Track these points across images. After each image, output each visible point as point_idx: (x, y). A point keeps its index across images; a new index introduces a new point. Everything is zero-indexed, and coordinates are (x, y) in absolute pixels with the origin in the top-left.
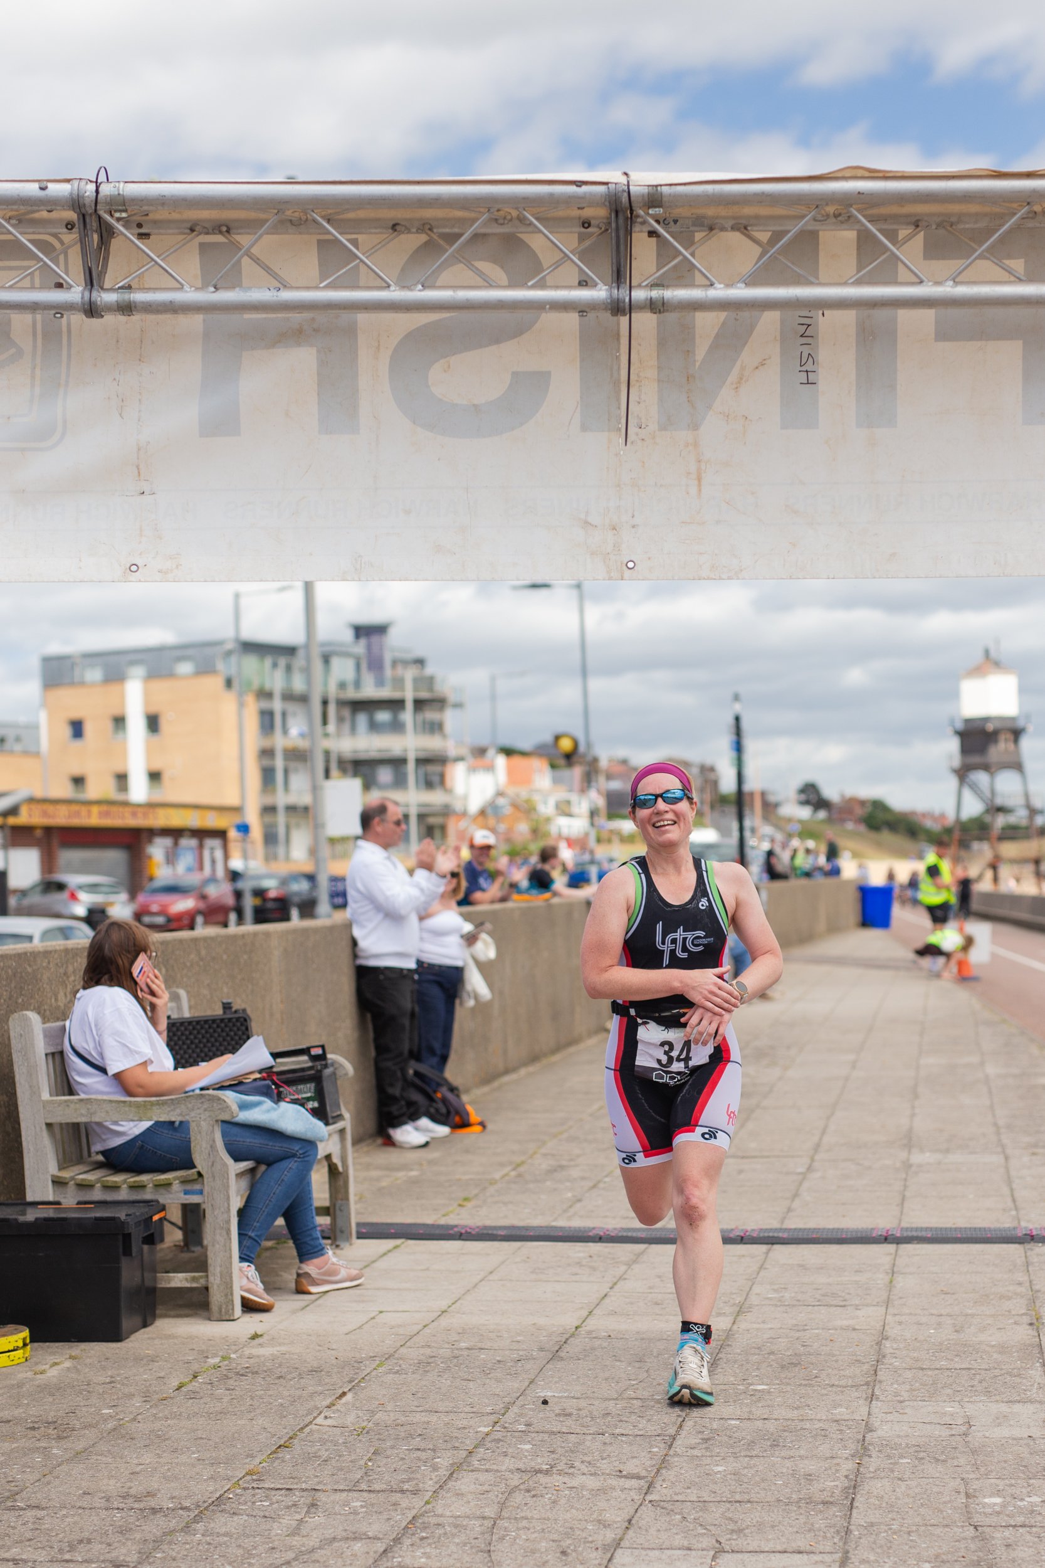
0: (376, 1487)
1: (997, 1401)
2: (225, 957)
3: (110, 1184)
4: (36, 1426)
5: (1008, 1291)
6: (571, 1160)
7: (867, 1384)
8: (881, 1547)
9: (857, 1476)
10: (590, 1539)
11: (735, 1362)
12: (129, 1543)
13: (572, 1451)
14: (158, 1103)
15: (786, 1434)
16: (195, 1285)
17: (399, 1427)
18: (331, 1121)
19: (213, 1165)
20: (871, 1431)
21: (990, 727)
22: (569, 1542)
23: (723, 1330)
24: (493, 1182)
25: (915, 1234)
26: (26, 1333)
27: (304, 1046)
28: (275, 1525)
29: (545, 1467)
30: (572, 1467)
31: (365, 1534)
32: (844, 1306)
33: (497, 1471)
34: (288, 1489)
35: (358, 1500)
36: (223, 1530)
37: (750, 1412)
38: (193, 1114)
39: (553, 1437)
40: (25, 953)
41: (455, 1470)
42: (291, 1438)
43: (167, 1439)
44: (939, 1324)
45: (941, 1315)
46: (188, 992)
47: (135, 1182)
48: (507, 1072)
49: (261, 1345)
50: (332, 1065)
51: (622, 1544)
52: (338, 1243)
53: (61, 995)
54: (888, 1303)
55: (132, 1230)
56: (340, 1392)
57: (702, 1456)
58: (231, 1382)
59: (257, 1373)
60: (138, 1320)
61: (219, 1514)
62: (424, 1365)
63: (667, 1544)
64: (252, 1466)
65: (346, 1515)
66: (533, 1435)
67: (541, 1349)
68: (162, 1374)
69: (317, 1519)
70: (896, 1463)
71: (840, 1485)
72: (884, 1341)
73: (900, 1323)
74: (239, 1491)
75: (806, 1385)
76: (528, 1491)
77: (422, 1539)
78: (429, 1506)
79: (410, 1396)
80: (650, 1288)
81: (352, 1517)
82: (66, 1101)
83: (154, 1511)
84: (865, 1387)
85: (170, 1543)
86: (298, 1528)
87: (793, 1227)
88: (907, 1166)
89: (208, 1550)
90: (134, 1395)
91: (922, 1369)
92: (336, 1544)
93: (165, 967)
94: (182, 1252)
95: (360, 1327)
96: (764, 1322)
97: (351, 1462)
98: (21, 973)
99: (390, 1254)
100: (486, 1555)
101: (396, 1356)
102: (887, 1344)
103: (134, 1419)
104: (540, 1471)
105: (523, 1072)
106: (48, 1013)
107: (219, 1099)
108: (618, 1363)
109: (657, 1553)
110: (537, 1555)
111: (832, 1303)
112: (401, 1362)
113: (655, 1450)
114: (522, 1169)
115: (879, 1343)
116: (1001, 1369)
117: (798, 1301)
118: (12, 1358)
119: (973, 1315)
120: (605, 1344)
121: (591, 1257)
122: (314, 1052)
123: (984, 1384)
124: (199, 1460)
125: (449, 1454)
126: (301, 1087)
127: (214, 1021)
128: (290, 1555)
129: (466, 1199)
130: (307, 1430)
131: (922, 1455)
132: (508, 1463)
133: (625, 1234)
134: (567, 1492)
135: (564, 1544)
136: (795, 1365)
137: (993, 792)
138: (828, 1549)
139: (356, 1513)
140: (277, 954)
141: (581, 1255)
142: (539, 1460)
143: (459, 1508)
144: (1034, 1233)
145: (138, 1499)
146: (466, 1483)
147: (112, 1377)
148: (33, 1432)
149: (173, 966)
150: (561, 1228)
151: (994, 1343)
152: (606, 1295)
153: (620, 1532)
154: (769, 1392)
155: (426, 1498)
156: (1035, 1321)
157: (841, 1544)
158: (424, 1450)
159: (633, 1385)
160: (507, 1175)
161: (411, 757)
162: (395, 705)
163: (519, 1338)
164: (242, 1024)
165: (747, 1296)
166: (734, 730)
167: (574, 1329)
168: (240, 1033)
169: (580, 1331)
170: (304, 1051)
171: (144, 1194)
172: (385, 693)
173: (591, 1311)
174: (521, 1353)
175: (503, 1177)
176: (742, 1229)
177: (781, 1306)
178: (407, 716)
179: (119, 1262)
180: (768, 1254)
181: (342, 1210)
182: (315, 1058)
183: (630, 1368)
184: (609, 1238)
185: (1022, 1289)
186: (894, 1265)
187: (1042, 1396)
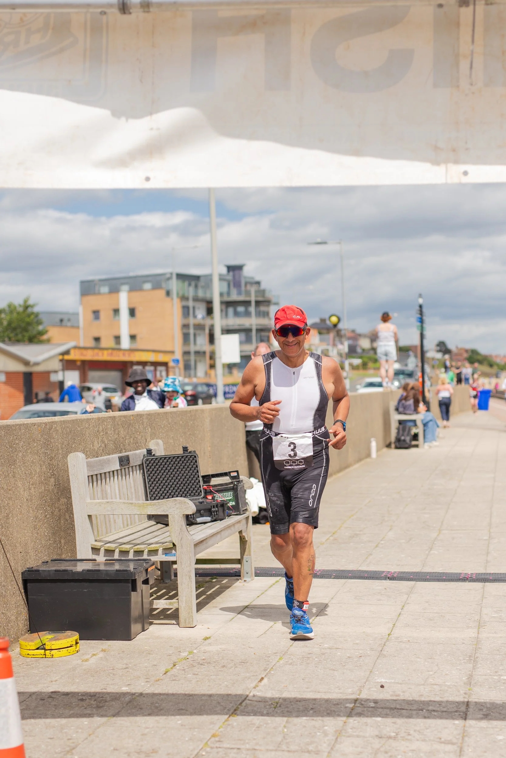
0: (293, 747)
3: (123, 550)
4: (84, 698)
6: (361, 531)
14: (150, 505)
16: (171, 607)
17: (298, 703)
18: (242, 513)
19: (181, 539)
23: (473, 638)
24: (322, 544)
26: (76, 636)
27: (227, 471)
29: (393, 734)
30: (409, 735)
33: (364, 737)
34: (239, 749)
38: (170, 511)
39: (392, 711)
40: (77, 420)
41: (339, 734)
42: (235, 710)
43: (161, 710)
46: (163, 442)
47: (137, 548)
49: (210, 644)
50: (242, 481)
52: (245, 579)
53: (96, 443)
55: (137, 576)
56: (261, 677)
57: (487, 728)
58: (195, 669)
59: (210, 663)
60: (140, 626)
64: (214, 731)
66: (380, 710)
67: (372, 649)
68: (155, 663)
74: (208, 749)
79: (302, 681)
80: (424, 609)
82: (99, 503)
87: (492, 572)
90: (140, 677)
93: (150, 427)
95: (265, 633)
96: (495, 633)
97: (275, 728)
98: (74, 430)
99: (274, 586)
101: (289, 653)
103: (141, 694)
104: (390, 737)
106: (88, 453)
107: (185, 503)
108: (419, 660)
112: (292, 657)
118: (69, 651)
120: (408, 646)
121: (385, 589)
122: (233, 474)
124: (182, 725)
126: (225, 494)
127: (178, 457)
130: (244, 704)
132: (369, 731)
133: (402, 575)
134: (410, 754)
140: (208, 421)
141: (380, 588)
146: (347, 745)
147: (127, 664)
148: (82, 703)
149: (155, 427)
150: (365, 571)
152: (400, 614)
159: (431, 675)
160: (328, 539)
161: (254, 328)
162: (247, 303)
163: (357, 642)
164: (193, 459)
165: (480, 615)
166: (419, 312)
167: (387, 636)
168: (192, 464)
169: (391, 637)
170: (225, 474)
171: (143, 555)
172: (242, 298)
173: (394, 624)
174: (361, 652)
175: (326, 541)
176: (466, 573)
177: (502, 622)
178: (252, 309)
179: (130, 595)
180: (484, 589)
181: (247, 561)
182: (233, 478)
183: (426, 663)
184: (394, 578)
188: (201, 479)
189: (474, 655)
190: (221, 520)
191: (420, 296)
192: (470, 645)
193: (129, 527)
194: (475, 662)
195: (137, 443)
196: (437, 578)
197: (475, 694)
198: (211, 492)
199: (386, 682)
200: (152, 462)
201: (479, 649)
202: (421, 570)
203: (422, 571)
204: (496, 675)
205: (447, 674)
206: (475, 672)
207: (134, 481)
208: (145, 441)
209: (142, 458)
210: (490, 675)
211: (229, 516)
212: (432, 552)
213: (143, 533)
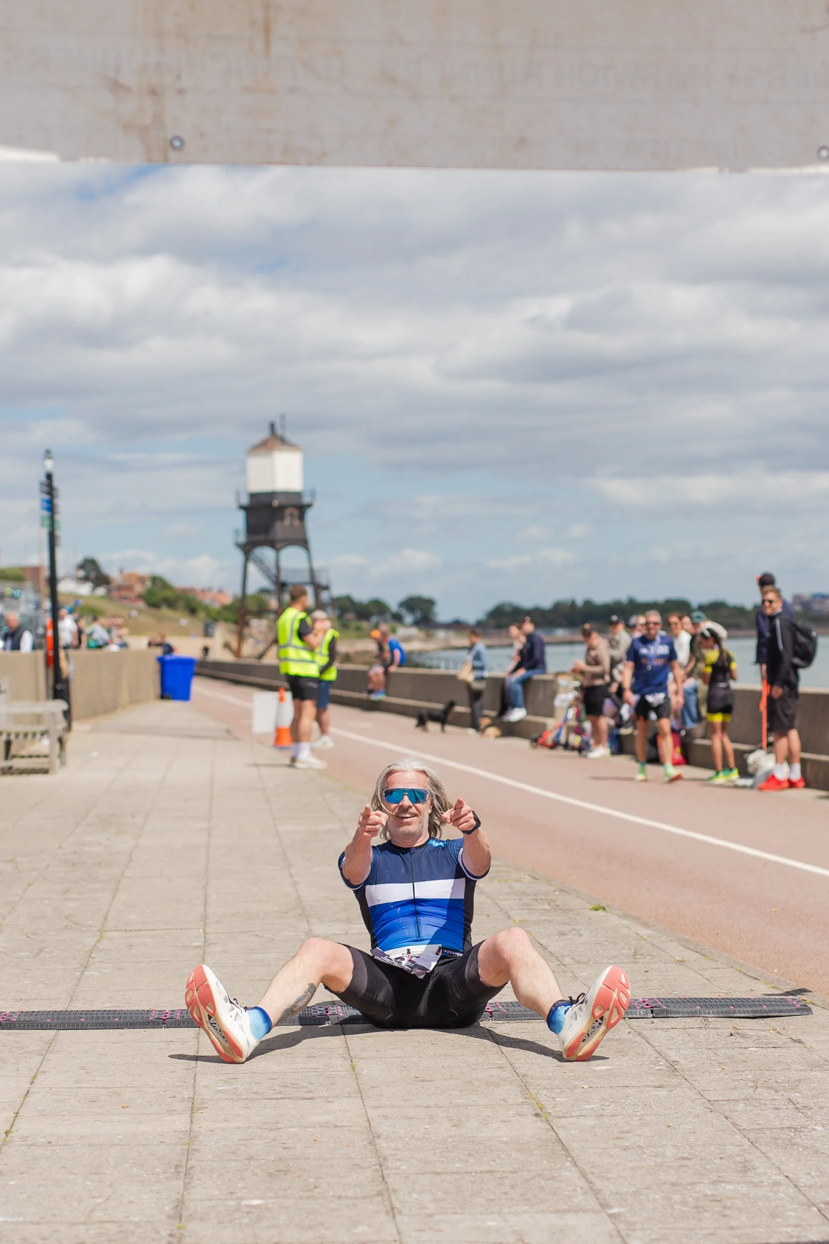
1: (543, 1211)
5: (493, 1076)
7: (380, 1193)
11: (212, 1170)
21: (276, 503)
23: (182, 1131)
32: (312, 1099)
37: (254, 1235)
44: (431, 1117)
45: (429, 1107)
54: (360, 1093)
72: (376, 1140)
73: (386, 1117)
75: (307, 1198)
80: (77, 1082)
84: (379, 1198)
91: (438, 1174)
96: (226, 1120)
102: (382, 1143)
108: (72, 1177)
111: (297, 1095)
115: (372, 1143)
116: (530, 1171)
117: (257, 1093)
119: (465, 1106)
120: (48, 1153)
123: (518, 1190)
133: (27, 1019)
136: (286, 1172)
137: (278, 568)
151: (505, 1139)
152: (28, 1093)
154: (267, 1208)
156: (539, 1111)
159: (99, 1205)
165: (194, 1089)
166: (46, 489)
167: (4, 1136)
169: (12, 1137)
173: (16, 1112)
176: (160, 1011)
177: (238, 1099)
180: (198, 1039)
183: (88, 1183)
184: (11, 1024)
185: (504, 1074)
186: (348, 1048)
187: (592, 1203)
189: (184, 1164)
191: (48, 454)
192: (176, 1145)
194: (188, 1177)
196: (102, 1021)
197: (190, 1236)
199: (7, 1222)
201: (195, 1152)
202: (68, 1007)
203: (68, 1010)
204: (231, 1199)
205: (131, 1202)
206: (189, 1194)
210: (220, 1199)
212: (87, 973)
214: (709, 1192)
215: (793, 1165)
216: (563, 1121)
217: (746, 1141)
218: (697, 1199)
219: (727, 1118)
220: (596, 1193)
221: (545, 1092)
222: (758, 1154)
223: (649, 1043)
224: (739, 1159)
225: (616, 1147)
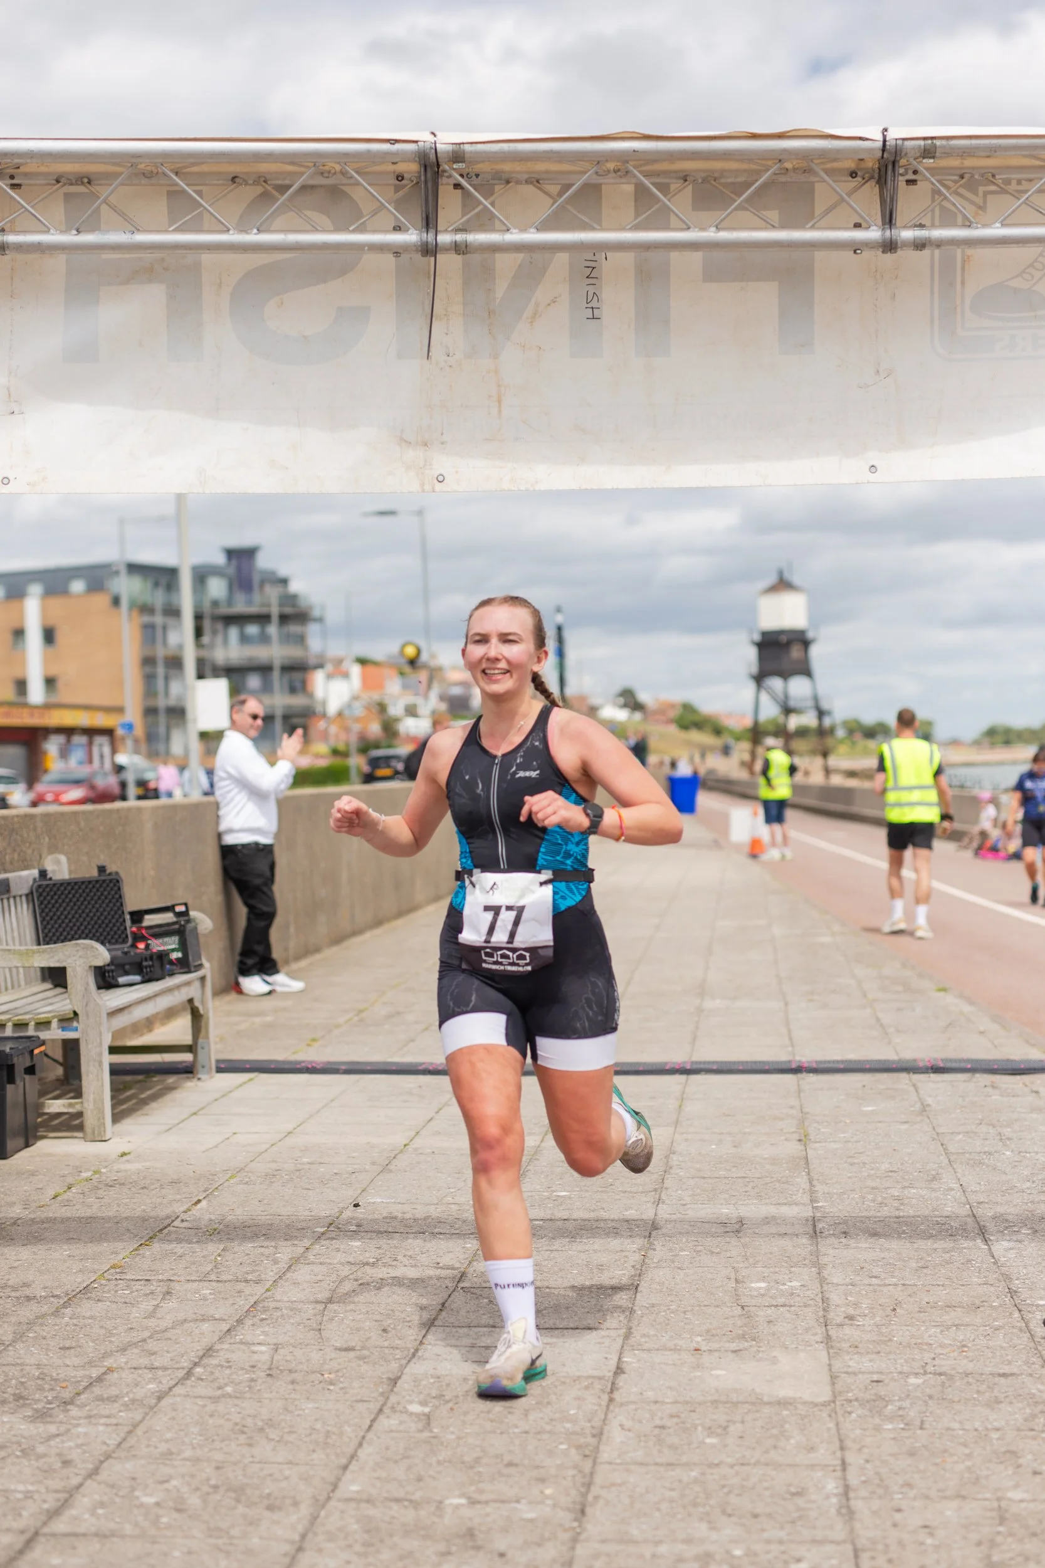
0: (224, 1277)
1: (766, 1204)
2: (101, 828)
5: (782, 1113)
7: (655, 1190)
8: (660, 1324)
9: (642, 1266)
10: (408, 1319)
11: (542, 1172)
12: (6, 1325)
13: (396, 1247)
14: (39, 952)
15: (583, 1232)
16: (71, 1110)
17: (246, 1227)
18: (193, 969)
19: (87, 1005)
20: (657, 1229)
21: (784, 639)
22: (389, 1321)
24: (338, 1026)
25: (702, 1066)
27: (169, 904)
28: (134, 1310)
29: (372, 1260)
30: (395, 1260)
31: (212, 1316)
33: (330, 1264)
34: (147, 1280)
35: (207, 1288)
36: (88, 1314)
37: (552, 1214)
38: (69, 961)
39: (379, 1234)
41: (293, 1263)
42: (151, 1238)
43: (41, 1240)
44: (720, 1141)
45: (722, 1133)
46: (68, 859)
47: (19, 1020)
48: (355, 933)
49: (128, 1161)
50: (194, 920)
51: (436, 1323)
52: (199, 1076)
54: (677, 1123)
55: (15, 1060)
56: (196, 1199)
58: (100, 1192)
59: (123, 1184)
60: (21, 1141)
61: (85, 1301)
62: (270, 1177)
63: (475, 1323)
64: (116, 1262)
65: (196, 1301)
66: (363, 1234)
67: (373, 1163)
68: (40, 1186)
69: (171, 1304)
70: (676, 1255)
71: (627, 1273)
72: (671, 1155)
73: (687, 1140)
74: (104, 1282)
75: (602, 1192)
76: (356, 1280)
77: (262, 1320)
78: (269, 1293)
79: (257, 1203)
81: (201, 1302)
83: (28, 1299)
84: (653, 1193)
85: (41, 1325)
86: (154, 1311)
88: (700, 1010)
89: (74, 1330)
90: (15, 1204)
91: (704, 1178)
92: (186, 1325)
94: (63, 1084)
95: (216, 1146)
97: (204, 1256)
99: (245, 1085)
100: (317, 1333)
101: (246, 1169)
102: (675, 1157)
103: (14, 1223)
104: (367, 1264)
105: (368, 935)
107: (92, 947)
108: (439, 1175)
109: (466, 1330)
110: (361, 1332)
112: (250, 1174)
113: (469, 1246)
114: (364, 1015)
115: (667, 1157)
116: (772, 1178)
119: (750, 1133)
120: (429, 1159)
121: (420, 1087)
122: (179, 909)
123: (757, 1190)
124: (70, 1256)
125: (289, 1251)
126: (166, 939)
127: (90, 882)
128: (146, 1334)
129: (314, 1040)
130: (166, 1231)
131: (699, 1248)
132: (340, 1257)
134: (390, 1281)
135: (385, 1324)
137: (786, 697)
138: (614, 1325)
139: (205, 1299)
140: (148, 827)
141: (412, 1085)
142: (367, 1255)
143: (295, 1294)
144: (806, 1065)
145: (15, 1289)
146: (302, 1273)
150: (395, 1063)
151: (767, 1156)
152: (431, 1119)
153: (434, 1313)
154: (570, 1198)
155: (267, 1286)
156: (803, 1138)
157: (626, 1322)
158: (267, 1247)
159: (452, 1193)
160: (350, 1020)
161: (277, 664)
162: (263, 619)
163: (354, 1155)
164: (115, 885)
167: (402, 1147)
168: (113, 892)
169: (408, 1148)
170: (169, 909)
171: (27, 1030)
172: (253, 610)
173: (417, 1131)
174: (355, 1166)
175: (347, 1021)
178: (273, 629)
179: (4, 1089)
181: (203, 1048)
182: (179, 915)
183: (450, 1179)
184: (437, 1072)
185: (794, 1112)
186: (683, 1092)
187: (806, 1199)
188: (128, 917)
190: (157, 980)
191: (559, 610)
193: (10, 991)
195: (26, 860)
198: (143, 938)
200: (48, 889)
201: (535, 1160)
207: (17, 918)
208: (38, 857)
209: (31, 883)
210: (539, 1191)
211: (172, 974)
213: (30, 999)
214: (896, 1194)
215: (970, 1177)
216: (817, 1145)
217: (947, 1161)
218: (885, 1198)
219: (942, 1145)
220: (812, 1192)
221: (815, 1125)
222: (950, 1169)
223: (917, 1091)
224: (933, 1173)
225: (846, 1162)
